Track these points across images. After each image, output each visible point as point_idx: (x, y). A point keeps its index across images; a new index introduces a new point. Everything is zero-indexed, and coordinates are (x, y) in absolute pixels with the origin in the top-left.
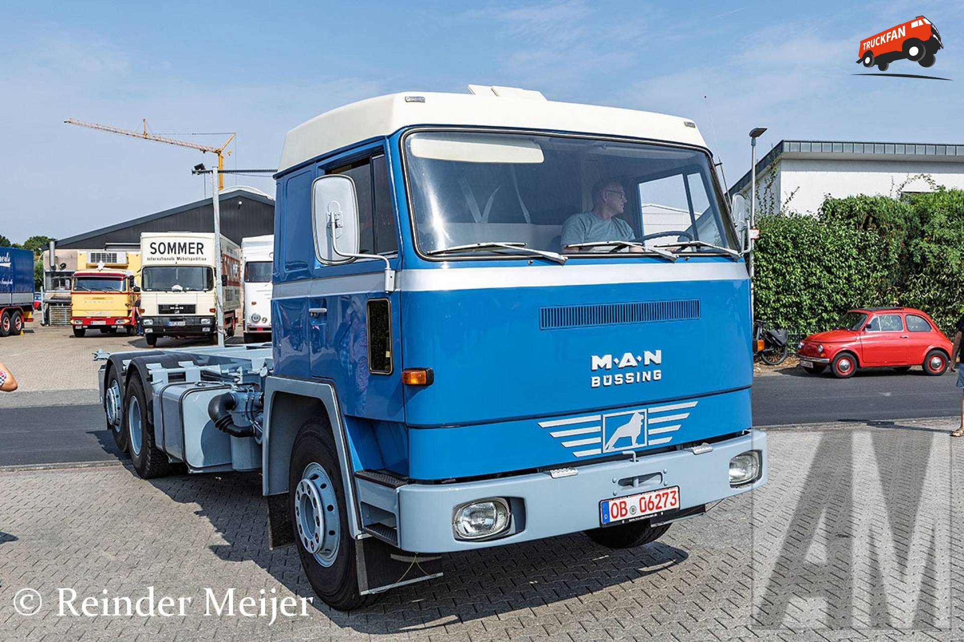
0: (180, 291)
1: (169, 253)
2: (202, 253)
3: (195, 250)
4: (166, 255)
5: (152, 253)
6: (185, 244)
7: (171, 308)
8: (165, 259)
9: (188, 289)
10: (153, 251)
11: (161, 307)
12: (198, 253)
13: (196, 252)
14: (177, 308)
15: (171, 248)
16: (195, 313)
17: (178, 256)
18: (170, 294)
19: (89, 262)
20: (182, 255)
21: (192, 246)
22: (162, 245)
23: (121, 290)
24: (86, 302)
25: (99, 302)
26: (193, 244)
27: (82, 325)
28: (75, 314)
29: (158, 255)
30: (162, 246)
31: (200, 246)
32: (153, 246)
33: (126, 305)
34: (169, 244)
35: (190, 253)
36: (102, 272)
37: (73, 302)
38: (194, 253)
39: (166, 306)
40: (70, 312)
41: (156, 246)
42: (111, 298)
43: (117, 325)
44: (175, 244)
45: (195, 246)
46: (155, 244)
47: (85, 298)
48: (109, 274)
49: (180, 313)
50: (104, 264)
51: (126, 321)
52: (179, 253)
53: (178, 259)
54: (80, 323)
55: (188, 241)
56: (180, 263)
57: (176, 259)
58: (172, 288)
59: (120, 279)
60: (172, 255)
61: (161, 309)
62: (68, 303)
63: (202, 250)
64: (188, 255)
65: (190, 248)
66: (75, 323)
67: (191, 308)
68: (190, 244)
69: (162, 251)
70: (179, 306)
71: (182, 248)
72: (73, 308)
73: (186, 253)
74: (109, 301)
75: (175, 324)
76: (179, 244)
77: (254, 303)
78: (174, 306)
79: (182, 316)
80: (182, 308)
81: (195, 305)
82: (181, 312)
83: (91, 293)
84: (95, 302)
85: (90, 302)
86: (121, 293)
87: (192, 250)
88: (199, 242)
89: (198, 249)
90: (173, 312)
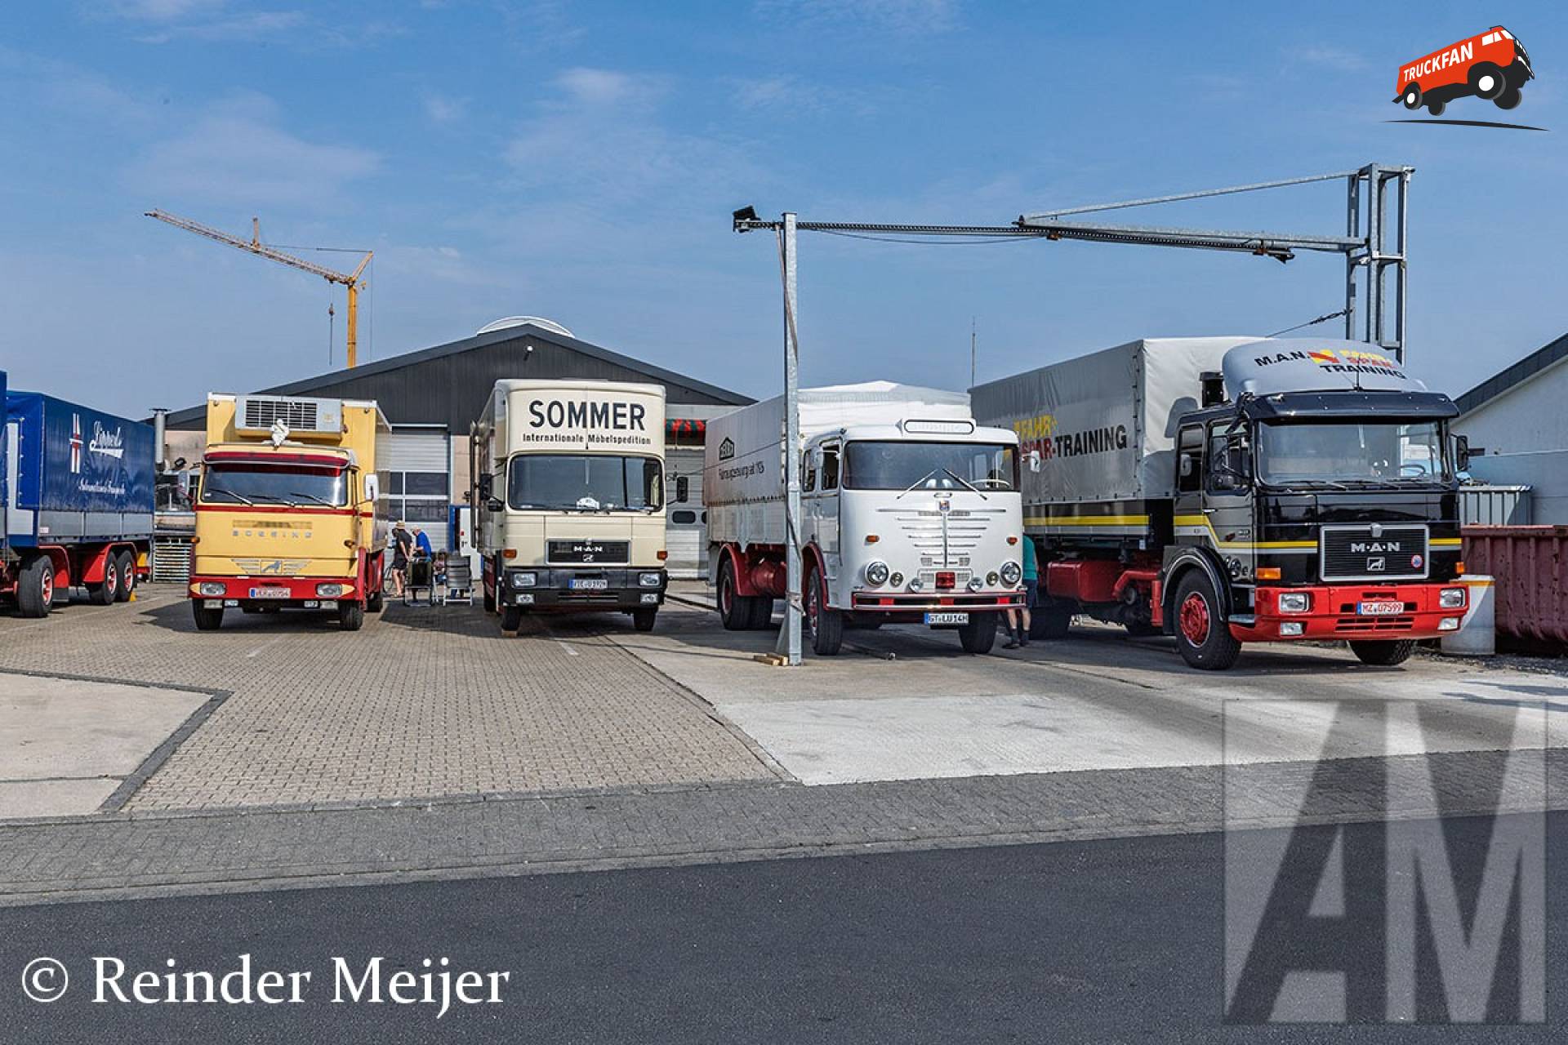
0: (596, 511)
1: (570, 426)
2: (642, 428)
3: (626, 421)
4: (564, 430)
5: (533, 424)
6: (606, 405)
7: (576, 549)
8: (563, 439)
9: (610, 506)
10: (537, 420)
11: (553, 545)
12: (632, 428)
13: (628, 426)
14: (588, 549)
15: (577, 414)
16: (626, 561)
17: (591, 431)
18: (574, 518)
19: (241, 424)
20: (599, 430)
21: (620, 410)
22: (556, 407)
23: (335, 502)
24: (236, 534)
25: (274, 534)
26: (624, 406)
27: (224, 600)
28: (205, 567)
29: (546, 429)
30: (556, 410)
31: (637, 412)
32: (537, 408)
33: (346, 543)
34: (571, 405)
35: (616, 426)
36: (280, 451)
37: (198, 535)
38: (623, 427)
39: (563, 543)
40: (193, 559)
41: (543, 409)
42: (309, 525)
43: (319, 600)
44: (584, 405)
45: (627, 411)
46: (541, 404)
47: (237, 523)
48: (302, 457)
49: (595, 560)
50: (287, 431)
51: (347, 589)
52: (593, 426)
53: (591, 438)
54: (220, 592)
55: (612, 399)
56: (595, 447)
57: (586, 439)
58: (578, 503)
59: (332, 473)
60: (578, 430)
61: (557, 550)
62: (189, 538)
63: (642, 420)
64: (612, 432)
65: (616, 415)
66: (204, 592)
67: (618, 550)
68: (616, 406)
69: (556, 420)
70: (594, 544)
71: (601, 414)
72: (200, 549)
73: (607, 427)
74: (302, 532)
75: (585, 584)
76: (594, 405)
77: (871, 539)
78: (583, 544)
79: (600, 568)
80: (600, 549)
81: (626, 544)
82: (598, 557)
83: (251, 509)
84: (261, 535)
85: (248, 534)
86: (335, 511)
87: (620, 421)
88: (635, 403)
89: (633, 417)
90: (579, 557)
